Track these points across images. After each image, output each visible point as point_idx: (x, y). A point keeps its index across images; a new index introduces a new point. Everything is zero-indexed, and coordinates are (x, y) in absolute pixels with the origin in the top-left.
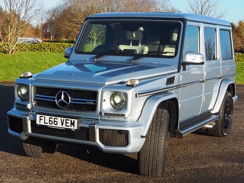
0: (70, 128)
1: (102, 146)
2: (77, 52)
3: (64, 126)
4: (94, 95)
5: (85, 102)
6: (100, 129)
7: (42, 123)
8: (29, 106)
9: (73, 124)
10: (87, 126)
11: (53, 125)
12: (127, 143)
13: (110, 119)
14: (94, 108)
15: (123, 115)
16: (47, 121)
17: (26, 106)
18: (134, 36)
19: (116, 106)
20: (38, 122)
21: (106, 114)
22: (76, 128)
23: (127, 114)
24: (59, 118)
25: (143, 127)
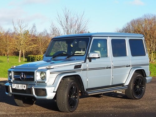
1: (36, 96)
2: (46, 56)
3: (22, 88)
4: (33, 74)
5: (30, 77)
6: (35, 89)
7: (14, 88)
8: (12, 81)
9: (24, 87)
10: (29, 87)
11: (18, 88)
12: (46, 95)
13: (40, 84)
14: (33, 79)
15: (44, 82)
16: (16, 87)
17: (10, 81)
18: (72, 46)
19: (42, 78)
20: (13, 88)
21: (38, 82)
22: (26, 89)
23: (46, 82)
24: (20, 85)
25: (54, 87)
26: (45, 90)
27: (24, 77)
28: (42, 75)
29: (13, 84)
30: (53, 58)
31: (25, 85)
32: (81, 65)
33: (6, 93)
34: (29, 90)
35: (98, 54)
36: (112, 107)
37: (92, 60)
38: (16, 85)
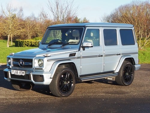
0: (22, 75)
1: (34, 82)
2: (42, 44)
3: (20, 74)
4: (31, 61)
5: (28, 64)
6: (33, 75)
7: (13, 73)
8: (11, 67)
9: (23, 73)
10: (28, 74)
11: (17, 74)
12: (43, 81)
13: (38, 70)
14: (31, 66)
15: (42, 69)
17: (9, 67)
18: (67, 35)
19: (40, 65)
21: (36, 69)
22: (24, 75)
23: (43, 69)
24: (19, 71)
25: (51, 74)
26: (42, 76)
27: (22, 63)
28: (40, 63)
29: (12, 70)
30: (49, 46)
31: (24, 71)
32: (75, 53)
33: (5, 78)
34: (28, 76)
35: (91, 43)
36: (104, 92)
37: (86, 49)
38: (15, 71)
